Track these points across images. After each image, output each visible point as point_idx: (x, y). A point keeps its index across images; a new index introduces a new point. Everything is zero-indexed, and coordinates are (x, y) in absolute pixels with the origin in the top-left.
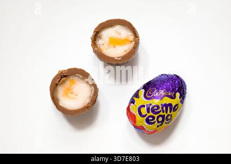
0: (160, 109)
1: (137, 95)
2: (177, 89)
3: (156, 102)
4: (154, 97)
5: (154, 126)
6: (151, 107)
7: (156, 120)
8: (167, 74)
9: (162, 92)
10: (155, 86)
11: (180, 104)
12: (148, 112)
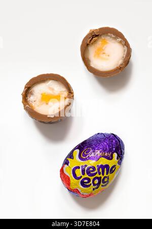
0: (96, 171)
1: (71, 156)
2: (114, 149)
3: (91, 163)
4: (89, 158)
5: (90, 189)
6: (86, 169)
7: (91, 182)
8: (104, 133)
9: (98, 153)
10: (90, 146)
11: (117, 165)
12: (83, 174)
